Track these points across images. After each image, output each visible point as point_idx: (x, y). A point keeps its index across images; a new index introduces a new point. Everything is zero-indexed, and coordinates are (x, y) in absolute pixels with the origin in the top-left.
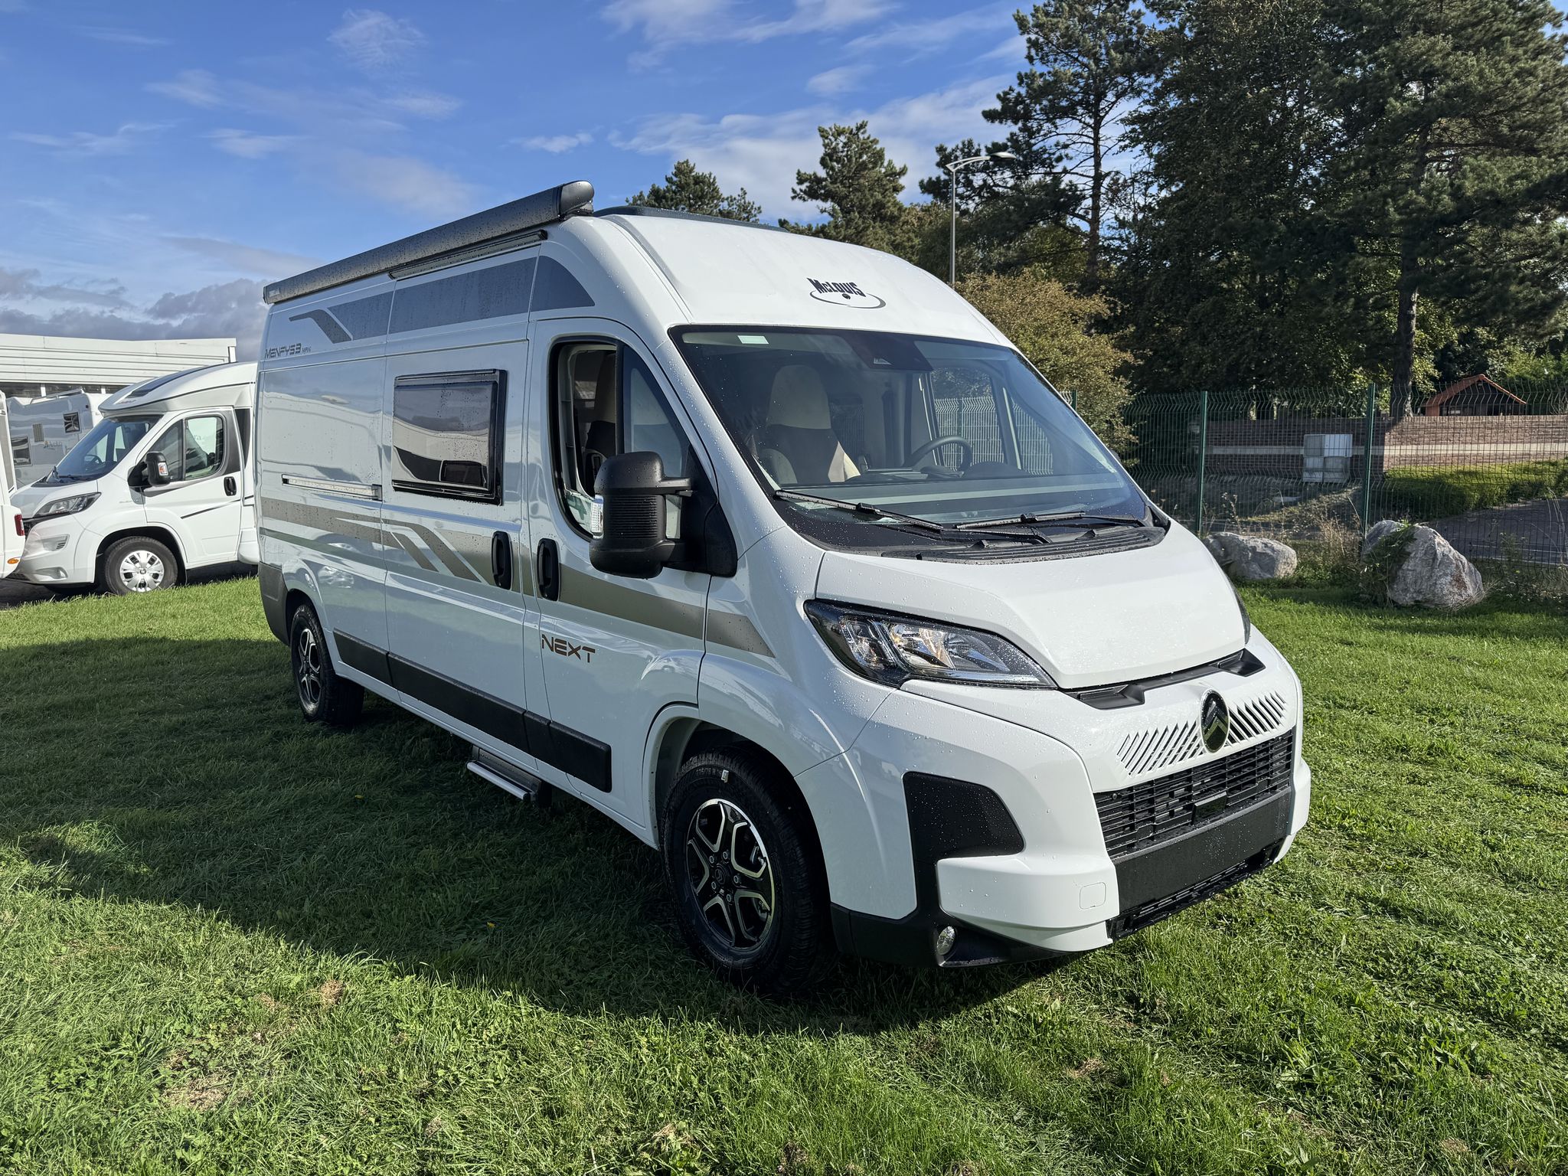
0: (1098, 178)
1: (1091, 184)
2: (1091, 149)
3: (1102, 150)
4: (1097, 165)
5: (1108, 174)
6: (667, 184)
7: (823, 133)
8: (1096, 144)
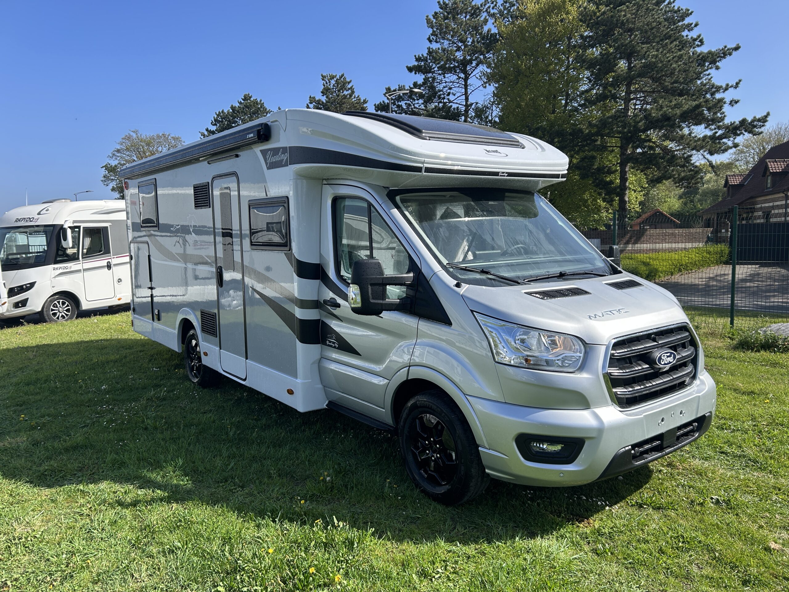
0: (467, 106)
1: (464, 109)
2: (463, 90)
3: (469, 91)
4: (467, 99)
5: (472, 104)
6: (238, 105)
7: (323, 77)
8: (466, 89)
